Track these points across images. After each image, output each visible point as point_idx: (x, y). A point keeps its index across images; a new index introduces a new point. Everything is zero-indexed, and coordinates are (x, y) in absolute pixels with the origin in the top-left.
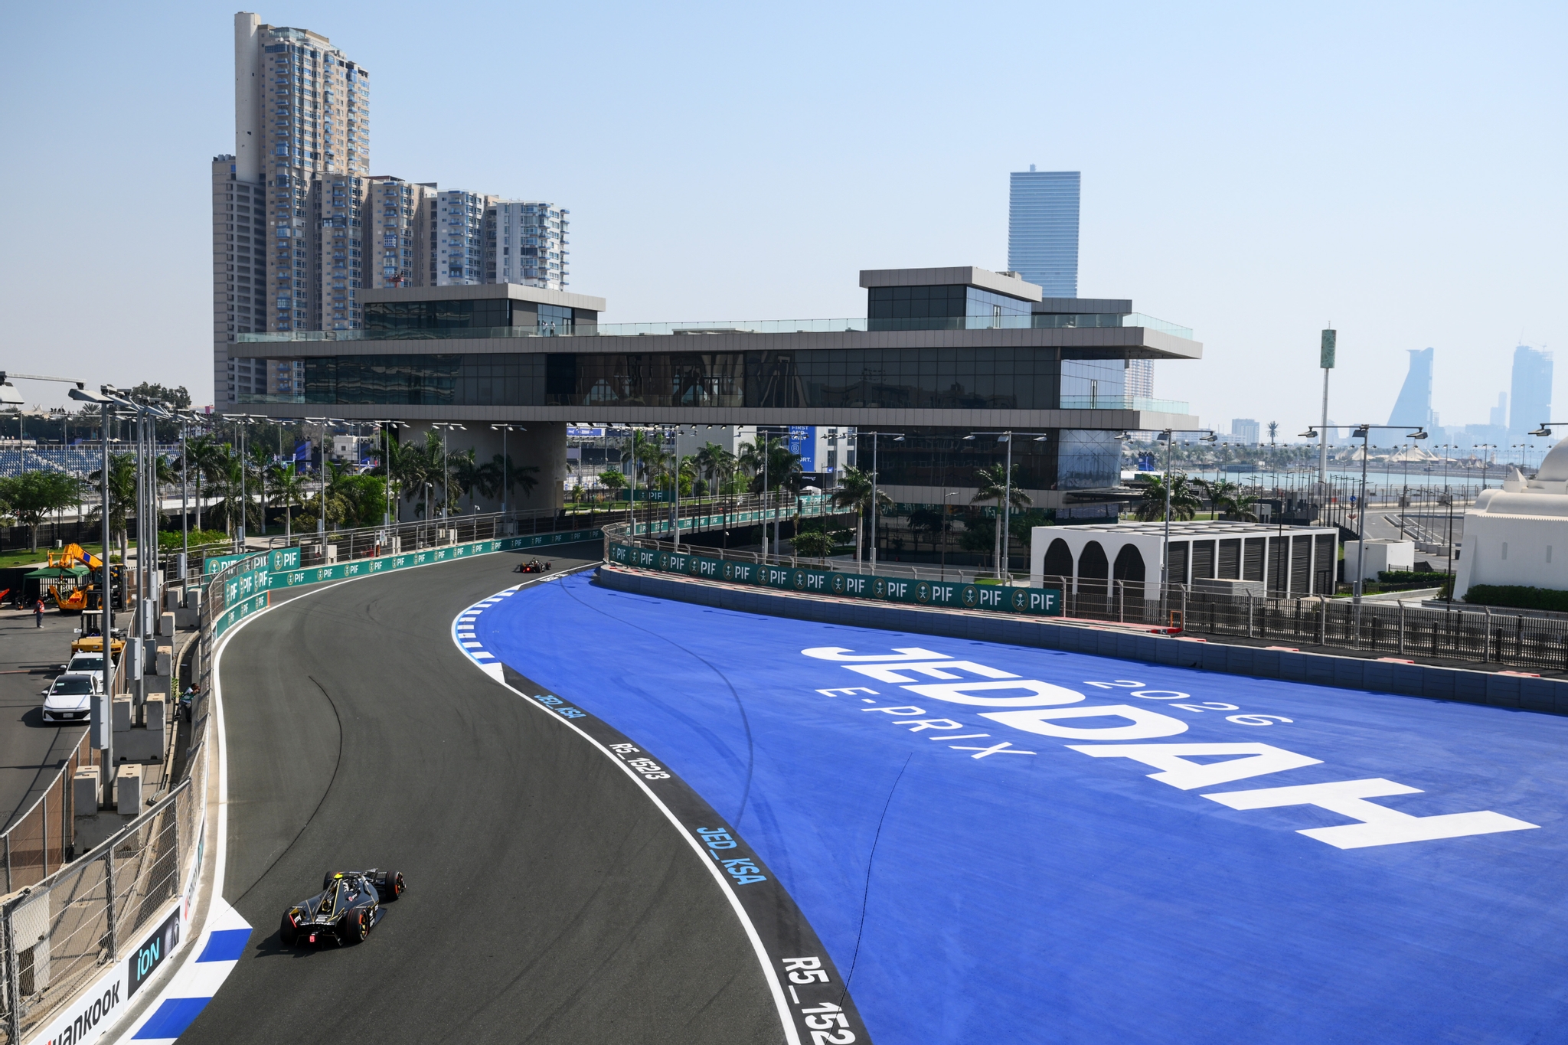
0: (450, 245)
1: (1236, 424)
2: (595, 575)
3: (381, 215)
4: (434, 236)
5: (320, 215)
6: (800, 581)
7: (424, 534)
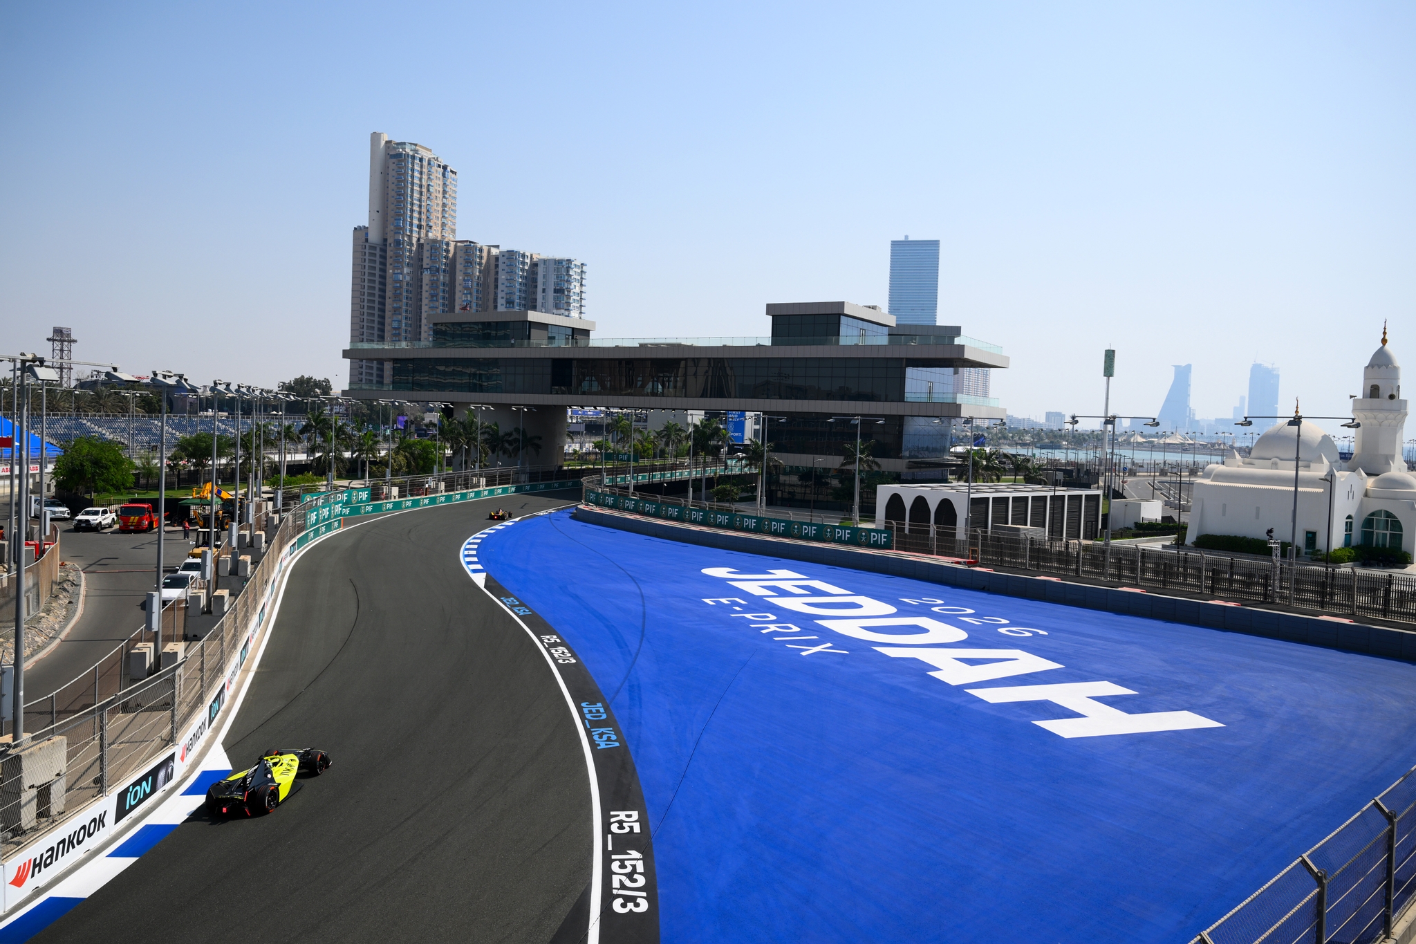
0: (507, 286)
1: (1049, 415)
2: (575, 511)
3: (463, 265)
4: (496, 280)
5: (422, 265)
6: (712, 520)
7: (461, 481)
